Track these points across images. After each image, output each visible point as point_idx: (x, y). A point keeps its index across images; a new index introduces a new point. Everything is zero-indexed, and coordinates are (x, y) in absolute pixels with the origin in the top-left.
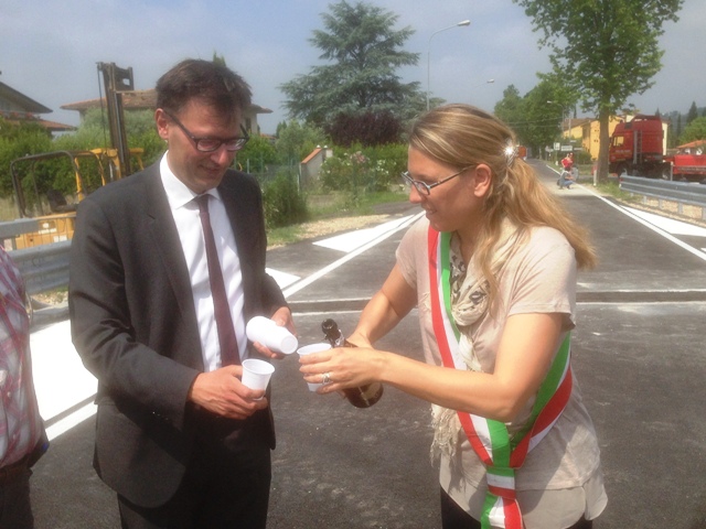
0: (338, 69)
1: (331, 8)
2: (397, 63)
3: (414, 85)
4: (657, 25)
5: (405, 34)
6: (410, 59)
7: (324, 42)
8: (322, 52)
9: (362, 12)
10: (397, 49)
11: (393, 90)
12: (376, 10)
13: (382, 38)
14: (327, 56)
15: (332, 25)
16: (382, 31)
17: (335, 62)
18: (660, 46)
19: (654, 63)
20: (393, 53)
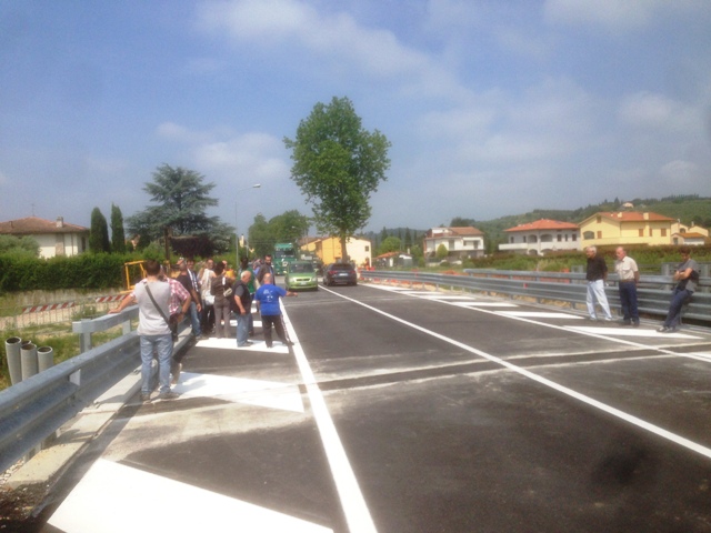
0: (165, 207)
1: (158, 169)
2: (204, 205)
3: (215, 218)
4: (367, 193)
5: (210, 187)
6: (214, 202)
7: (154, 190)
8: (152, 197)
9: (180, 172)
10: (204, 195)
11: (201, 221)
12: (190, 172)
13: (195, 189)
14: (156, 199)
15: (160, 180)
16: (194, 185)
17: (162, 203)
18: (369, 205)
19: (367, 214)
20: (202, 199)
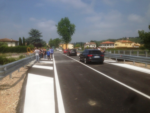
0: (32, 37)
1: (31, 29)
3: (42, 39)
4: (71, 36)
5: (41, 33)
6: (42, 36)
9: (35, 30)
10: (40, 35)
11: (39, 40)
13: (38, 34)
14: (30, 35)
15: (31, 32)
18: (71, 38)
